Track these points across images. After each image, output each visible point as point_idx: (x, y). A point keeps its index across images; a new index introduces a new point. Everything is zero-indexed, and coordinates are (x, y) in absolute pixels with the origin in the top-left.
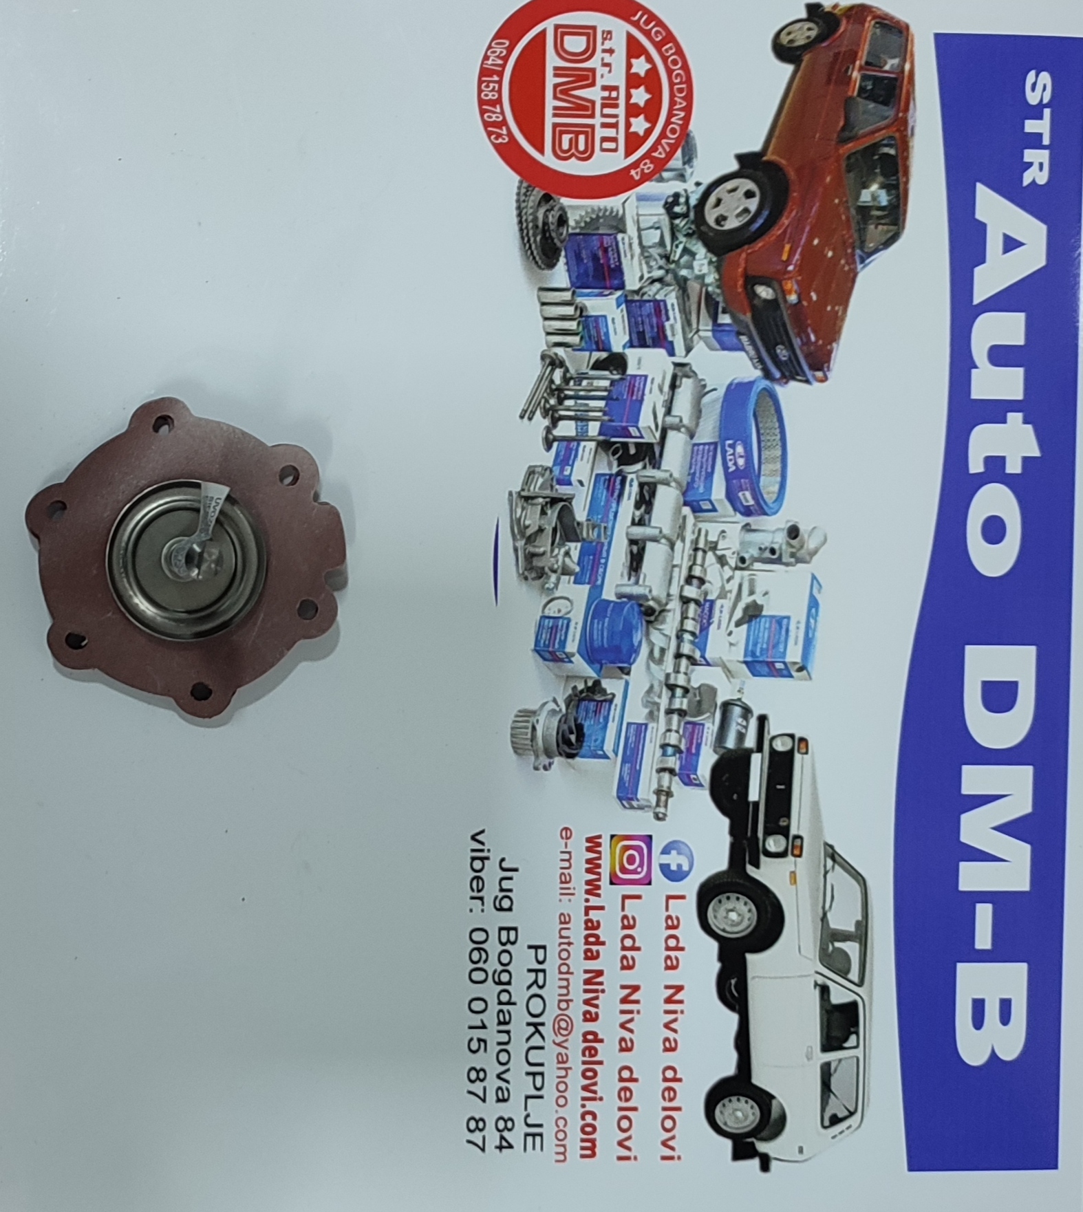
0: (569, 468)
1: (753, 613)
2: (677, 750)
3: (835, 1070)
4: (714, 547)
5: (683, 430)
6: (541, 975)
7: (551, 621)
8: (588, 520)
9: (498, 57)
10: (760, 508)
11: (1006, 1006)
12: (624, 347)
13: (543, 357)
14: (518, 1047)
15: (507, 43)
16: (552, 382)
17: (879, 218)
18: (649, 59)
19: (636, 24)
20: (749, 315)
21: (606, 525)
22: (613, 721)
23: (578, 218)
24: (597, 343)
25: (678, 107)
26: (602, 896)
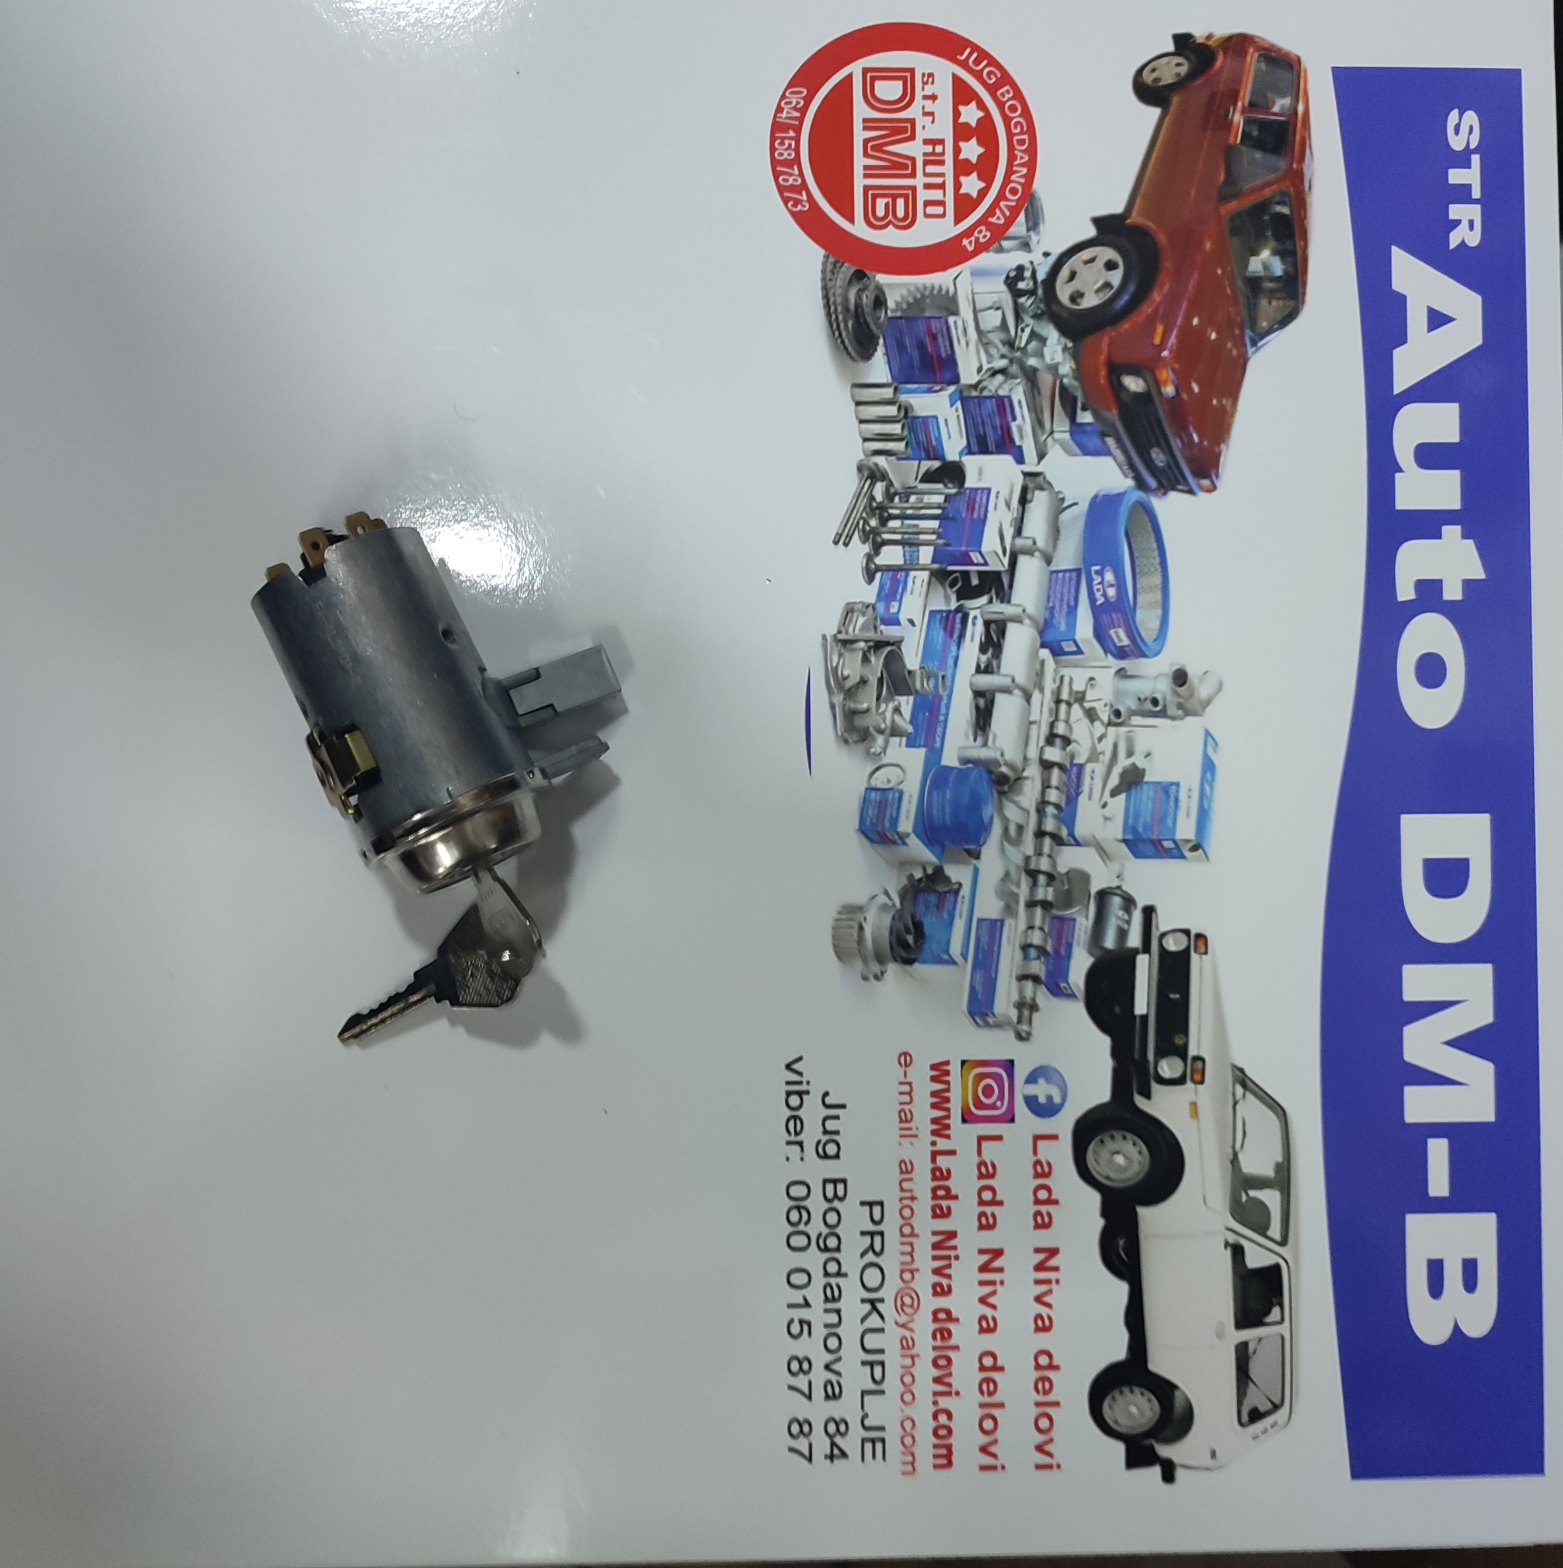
0: (896, 604)
1: (1132, 779)
2: (1042, 951)
3: (1254, 1353)
4: (1080, 698)
5: (1037, 554)
6: (877, 1240)
7: (879, 793)
8: (920, 668)
9: (795, 108)
10: (1136, 649)
11: (1470, 1268)
12: (961, 454)
13: (860, 469)
14: (850, 1330)
15: (805, 92)
16: (872, 498)
17: (1272, 291)
18: (982, 106)
19: (964, 65)
20: (1115, 412)
21: (943, 673)
22: (961, 917)
23: (899, 299)
24: (927, 451)
25: (1016, 163)
26: (952, 1136)
